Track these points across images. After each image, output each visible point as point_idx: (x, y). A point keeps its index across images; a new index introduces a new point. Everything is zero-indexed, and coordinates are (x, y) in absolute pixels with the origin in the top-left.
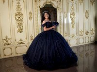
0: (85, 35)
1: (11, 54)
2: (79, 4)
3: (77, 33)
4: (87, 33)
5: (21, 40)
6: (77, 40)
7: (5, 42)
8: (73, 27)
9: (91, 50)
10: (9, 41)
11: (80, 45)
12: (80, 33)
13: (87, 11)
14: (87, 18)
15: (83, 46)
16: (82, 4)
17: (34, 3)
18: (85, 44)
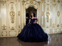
0: (56, 27)
1: (6, 35)
2: (53, 7)
4: (58, 26)
5: (13, 27)
6: (50, 30)
8: (48, 21)
10: (5, 28)
11: (52, 33)
12: (53, 26)
13: (58, 12)
14: (58, 16)
15: (55, 34)
16: (55, 7)
17: (22, 6)
18: (56, 33)
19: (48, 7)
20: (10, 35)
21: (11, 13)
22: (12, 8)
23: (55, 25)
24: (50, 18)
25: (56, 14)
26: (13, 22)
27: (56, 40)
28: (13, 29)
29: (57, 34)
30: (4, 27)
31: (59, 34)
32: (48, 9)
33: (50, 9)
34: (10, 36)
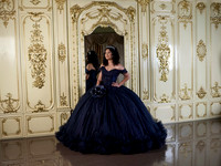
0: (196, 99)
1: (18, 132)
2: (182, 25)
3: (174, 93)
4: (201, 94)
5: (40, 103)
6: (173, 108)
7: (5, 105)
8: (164, 79)
9: (212, 134)
10: (14, 105)
11: (181, 120)
12: (183, 94)
13: (201, 42)
14: (201, 57)
15: (190, 124)
16: (189, 25)
18: (195, 118)
19: (163, 28)
20: (31, 132)
21: (31, 51)
22: (36, 33)
23: (189, 93)
24: (171, 67)
25: (192, 51)
26: (40, 84)
27: (195, 144)
28: (41, 110)
29: (198, 123)
30: (9, 100)
31: (204, 122)
32: (163, 35)
33: (169, 34)
34: (29, 135)
